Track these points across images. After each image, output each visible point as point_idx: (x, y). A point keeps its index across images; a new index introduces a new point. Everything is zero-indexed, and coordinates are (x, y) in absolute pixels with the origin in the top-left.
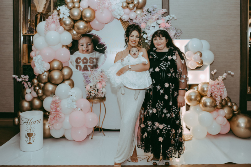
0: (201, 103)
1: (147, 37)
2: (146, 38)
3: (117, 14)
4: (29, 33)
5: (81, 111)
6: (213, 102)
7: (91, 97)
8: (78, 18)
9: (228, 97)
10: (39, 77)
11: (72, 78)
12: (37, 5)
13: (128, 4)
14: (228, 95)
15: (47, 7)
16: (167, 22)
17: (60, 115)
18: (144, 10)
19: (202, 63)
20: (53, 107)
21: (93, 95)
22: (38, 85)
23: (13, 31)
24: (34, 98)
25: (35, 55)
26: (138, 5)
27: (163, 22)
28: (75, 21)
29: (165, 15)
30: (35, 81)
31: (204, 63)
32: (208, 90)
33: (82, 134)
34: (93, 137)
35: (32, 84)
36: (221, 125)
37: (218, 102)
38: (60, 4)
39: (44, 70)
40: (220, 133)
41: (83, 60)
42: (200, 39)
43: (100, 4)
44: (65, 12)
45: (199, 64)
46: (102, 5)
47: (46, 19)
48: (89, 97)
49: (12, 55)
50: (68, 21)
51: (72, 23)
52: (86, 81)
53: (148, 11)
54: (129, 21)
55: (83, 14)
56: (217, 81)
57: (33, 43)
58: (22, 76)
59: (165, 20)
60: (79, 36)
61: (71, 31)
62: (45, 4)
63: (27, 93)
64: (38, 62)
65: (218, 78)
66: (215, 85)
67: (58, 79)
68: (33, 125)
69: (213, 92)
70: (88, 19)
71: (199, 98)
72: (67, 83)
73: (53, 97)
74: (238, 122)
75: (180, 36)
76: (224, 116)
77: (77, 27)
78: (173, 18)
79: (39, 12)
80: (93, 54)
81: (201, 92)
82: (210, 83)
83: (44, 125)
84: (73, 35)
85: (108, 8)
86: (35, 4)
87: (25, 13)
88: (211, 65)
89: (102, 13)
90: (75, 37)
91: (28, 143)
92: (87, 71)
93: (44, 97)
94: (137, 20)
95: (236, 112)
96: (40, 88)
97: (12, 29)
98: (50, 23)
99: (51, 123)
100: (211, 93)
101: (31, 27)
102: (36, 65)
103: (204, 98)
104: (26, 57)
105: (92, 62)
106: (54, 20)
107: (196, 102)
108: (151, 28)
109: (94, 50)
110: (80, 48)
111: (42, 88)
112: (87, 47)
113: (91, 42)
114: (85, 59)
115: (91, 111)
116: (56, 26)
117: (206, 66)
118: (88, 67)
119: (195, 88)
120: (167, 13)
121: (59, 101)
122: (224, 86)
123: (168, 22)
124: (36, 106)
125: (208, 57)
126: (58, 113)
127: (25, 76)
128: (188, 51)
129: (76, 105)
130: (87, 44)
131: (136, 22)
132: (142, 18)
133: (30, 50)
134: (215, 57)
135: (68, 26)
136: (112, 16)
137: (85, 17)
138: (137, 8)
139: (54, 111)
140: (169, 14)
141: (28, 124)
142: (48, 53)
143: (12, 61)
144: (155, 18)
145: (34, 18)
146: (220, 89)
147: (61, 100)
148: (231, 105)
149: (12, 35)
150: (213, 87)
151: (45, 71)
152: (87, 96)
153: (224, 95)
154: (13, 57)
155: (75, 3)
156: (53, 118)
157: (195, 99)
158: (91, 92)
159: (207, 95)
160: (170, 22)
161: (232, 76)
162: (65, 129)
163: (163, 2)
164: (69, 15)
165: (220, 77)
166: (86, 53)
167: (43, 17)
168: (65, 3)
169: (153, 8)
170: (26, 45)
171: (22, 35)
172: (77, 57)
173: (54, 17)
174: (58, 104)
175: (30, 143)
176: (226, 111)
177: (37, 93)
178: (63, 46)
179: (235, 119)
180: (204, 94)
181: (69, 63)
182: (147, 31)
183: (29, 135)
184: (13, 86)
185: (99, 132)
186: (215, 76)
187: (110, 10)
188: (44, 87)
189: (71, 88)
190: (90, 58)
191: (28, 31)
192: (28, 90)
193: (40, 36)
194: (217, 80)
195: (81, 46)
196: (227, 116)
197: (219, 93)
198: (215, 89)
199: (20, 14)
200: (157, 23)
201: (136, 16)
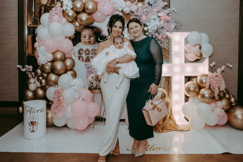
0: (200, 94)
1: (148, 30)
2: (146, 31)
3: (119, 7)
4: (33, 25)
5: (82, 101)
6: (211, 94)
7: (93, 88)
8: (81, 10)
9: (226, 89)
10: (42, 68)
11: (75, 69)
14: (226, 87)
16: (167, 15)
17: (63, 104)
18: (145, 3)
19: (201, 55)
20: (56, 96)
21: (94, 86)
22: (42, 75)
23: (17, 22)
24: (38, 88)
25: (39, 46)
27: (164, 14)
28: (78, 13)
29: (165, 8)
30: (39, 71)
31: (203, 56)
32: (207, 82)
33: (83, 123)
34: (95, 126)
35: (36, 74)
36: (219, 116)
37: (216, 94)
39: (47, 60)
40: (218, 124)
41: (85, 52)
42: (200, 32)
44: (68, 4)
45: (198, 56)
47: (50, 11)
48: (91, 88)
49: (17, 46)
50: (71, 13)
51: (75, 15)
52: (88, 72)
53: (149, 4)
54: (131, 13)
55: (86, 6)
56: (215, 74)
58: (26, 66)
59: (166, 13)
60: (81, 28)
61: (74, 23)
63: (31, 83)
64: (41, 53)
65: (217, 71)
66: (214, 77)
67: (61, 70)
68: (36, 114)
69: (211, 84)
70: (90, 11)
71: (197, 90)
72: (70, 73)
73: (55, 87)
74: (235, 114)
75: (180, 28)
76: (222, 107)
77: (79, 19)
78: (174, 11)
79: (43, 4)
80: (95, 46)
81: (200, 84)
82: (209, 75)
83: (47, 114)
84: (76, 27)
85: (110, 1)
87: (29, 5)
88: (209, 57)
89: (104, 5)
90: (78, 28)
91: (31, 131)
92: (89, 62)
93: (47, 87)
94: (138, 13)
95: (234, 104)
96: (43, 78)
97: (17, 20)
98: (53, 15)
99: (53, 112)
100: (209, 85)
101: (35, 19)
102: (39, 55)
103: (202, 90)
104: (30, 48)
105: (94, 53)
106: (57, 12)
107: (194, 94)
108: (152, 21)
109: (96, 41)
110: (83, 39)
111: (45, 78)
112: (89, 38)
113: (93, 34)
114: (87, 50)
115: (92, 101)
116: (59, 17)
117: (205, 58)
118: (90, 58)
119: (194, 80)
120: (168, 6)
121: (62, 91)
122: (223, 79)
123: (169, 15)
124: (40, 96)
125: (207, 49)
126: (61, 102)
127: (29, 66)
128: (188, 43)
129: (78, 94)
130: (89, 36)
131: (137, 15)
132: (143, 11)
133: (34, 41)
134: (214, 50)
135: (71, 18)
136: (114, 8)
137: (87, 9)
138: (139, 1)
139: (56, 100)
140: (170, 7)
141: (31, 113)
142: (51, 43)
143: (17, 52)
144: (156, 11)
145: (38, 10)
146: (218, 81)
147: (63, 90)
148: (229, 97)
149: (17, 27)
150: (212, 79)
151: (48, 62)
152: (89, 86)
153: (222, 87)
154: (18, 48)
156: (56, 107)
157: (194, 91)
158: (93, 82)
159: (205, 87)
160: (171, 15)
161: (231, 68)
162: (68, 118)
164: (71, 7)
165: (218, 69)
166: (89, 45)
167: (47, 9)
169: (154, 1)
170: (30, 36)
171: (26, 26)
172: (79, 48)
173: (57, 8)
174: (60, 93)
175: (33, 131)
176: (224, 103)
177: (41, 83)
178: (66, 37)
179: (233, 111)
180: (203, 86)
181: (71, 54)
182: (147, 24)
183: (33, 123)
184: (18, 76)
185: (101, 122)
186: (214, 68)
187: (112, 2)
188: (47, 77)
189: (74, 79)
190: (92, 50)
191: (33, 23)
192: (32, 80)
193: (44, 27)
194: (215, 72)
195: (84, 38)
196: (225, 108)
197: (217, 85)
198: (214, 81)
199: (24, 6)
200: (157, 15)
201: (137, 8)
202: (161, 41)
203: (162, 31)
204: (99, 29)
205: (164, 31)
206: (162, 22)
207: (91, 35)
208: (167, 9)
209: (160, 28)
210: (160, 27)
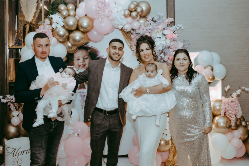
0: (214, 123)
3: (119, 24)
4: (15, 46)
5: (78, 137)
6: (227, 122)
7: (89, 120)
8: (74, 28)
9: (242, 116)
12: (26, 14)
13: (131, 12)
14: (243, 113)
15: (37, 16)
16: (173, 33)
18: (148, 19)
19: (214, 78)
26: (142, 14)
27: (170, 32)
28: (70, 31)
29: (171, 24)
31: (216, 79)
32: (222, 108)
35: (20, 105)
36: (236, 147)
37: (233, 122)
38: (52, 12)
40: (236, 157)
43: (99, 12)
44: (58, 21)
45: (210, 79)
46: (101, 13)
47: (37, 29)
50: (62, 32)
53: (152, 20)
54: (132, 31)
55: (80, 24)
56: (230, 99)
57: (21, 57)
58: (8, 96)
59: (172, 30)
60: (74, 49)
61: (66, 43)
62: (35, 13)
63: (13, 116)
65: (232, 95)
66: (229, 103)
69: (226, 110)
70: (85, 30)
75: (188, 48)
76: (240, 137)
77: (72, 38)
78: (180, 28)
79: (27, 21)
82: (223, 101)
84: (68, 48)
85: (108, 17)
86: (23, 12)
87: (11, 23)
88: (222, 80)
89: (101, 22)
90: (70, 50)
92: (84, 90)
94: (141, 31)
100: (225, 112)
101: (18, 39)
103: (217, 118)
104: (12, 74)
106: (46, 30)
110: (76, 62)
112: (84, 61)
113: (88, 56)
117: (218, 81)
118: (85, 84)
122: (239, 104)
123: (175, 32)
125: (220, 70)
127: (11, 96)
128: (198, 64)
130: (83, 58)
131: (139, 33)
132: (146, 28)
134: (227, 71)
135: (62, 38)
136: (113, 26)
137: (82, 27)
138: (141, 17)
144: (161, 28)
145: (22, 29)
146: (234, 107)
148: (245, 125)
150: (227, 105)
153: (239, 114)
155: (70, 11)
160: (177, 33)
161: (247, 92)
162: (59, 158)
163: (168, 10)
164: (63, 24)
165: (233, 93)
166: (83, 68)
167: (32, 27)
168: (58, 11)
169: (158, 17)
170: (13, 59)
171: (7, 47)
173: (46, 26)
176: (241, 131)
180: (217, 113)
186: (229, 92)
187: (111, 19)
191: (15, 44)
192: (15, 113)
193: (30, 49)
194: (230, 97)
195: (77, 61)
196: (243, 137)
197: (234, 112)
198: (229, 107)
199: (5, 23)
200: (163, 33)
201: (140, 25)
202: (167, 63)
203: (168, 51)
204: (95, 50)
205: (170, 51)
206: (168, 41)
207: (85, 57)
208: (173, 26)
209: (166, 48)
210: (167, 46)
